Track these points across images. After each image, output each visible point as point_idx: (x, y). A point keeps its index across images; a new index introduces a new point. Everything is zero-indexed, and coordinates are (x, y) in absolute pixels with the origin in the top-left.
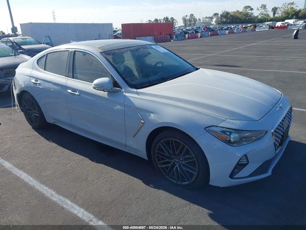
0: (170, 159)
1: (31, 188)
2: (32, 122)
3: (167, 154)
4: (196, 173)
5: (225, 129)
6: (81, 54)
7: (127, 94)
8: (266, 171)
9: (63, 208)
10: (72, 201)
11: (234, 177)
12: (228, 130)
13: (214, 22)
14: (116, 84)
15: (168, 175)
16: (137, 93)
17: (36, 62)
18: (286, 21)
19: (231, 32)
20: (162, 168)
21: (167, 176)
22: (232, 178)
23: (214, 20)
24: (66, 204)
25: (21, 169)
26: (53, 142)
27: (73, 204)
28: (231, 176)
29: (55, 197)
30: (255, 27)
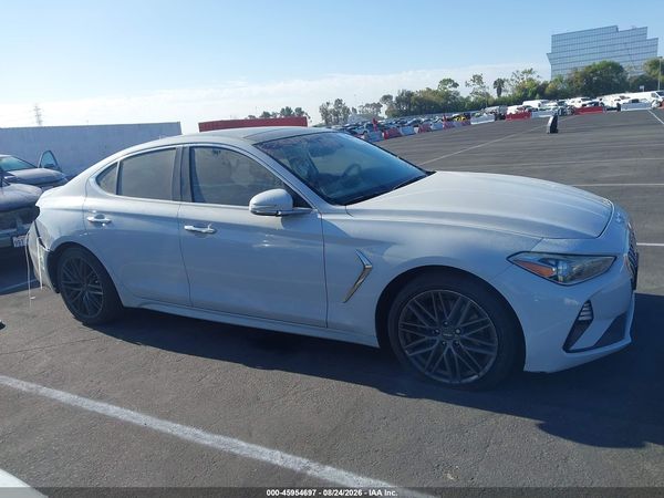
0: (432, 335)
1: (143, 431)
2: (85, 312)
3: (427, 326)
4: (494, 354)
5: (545, 256)
6: (209, 152)
7: (324, 217)
8: (621, 337)
9: (234, 456)
10: (246, 441)
11: (573, 348)
12: (551, 256)
13: (383, 114)
14: (298, 201)
15: (430, 371)
16: (348, 212)
17: (92, 180)
18: (526, 103)
19: (425, 129)
20: (415, 357)
21: (427, 373)
22: (568, 351)
23: (384, 108)
24: (237, 448)
25: (101, 398)
26: (146, 344)
27: (252, 446)
28: (566, 348)
29: (207, 439)
30: (468, 117)
